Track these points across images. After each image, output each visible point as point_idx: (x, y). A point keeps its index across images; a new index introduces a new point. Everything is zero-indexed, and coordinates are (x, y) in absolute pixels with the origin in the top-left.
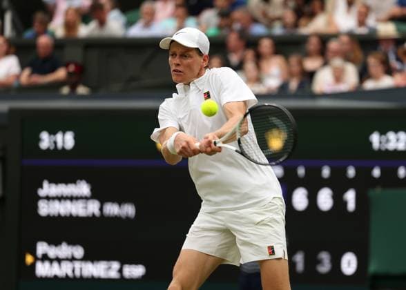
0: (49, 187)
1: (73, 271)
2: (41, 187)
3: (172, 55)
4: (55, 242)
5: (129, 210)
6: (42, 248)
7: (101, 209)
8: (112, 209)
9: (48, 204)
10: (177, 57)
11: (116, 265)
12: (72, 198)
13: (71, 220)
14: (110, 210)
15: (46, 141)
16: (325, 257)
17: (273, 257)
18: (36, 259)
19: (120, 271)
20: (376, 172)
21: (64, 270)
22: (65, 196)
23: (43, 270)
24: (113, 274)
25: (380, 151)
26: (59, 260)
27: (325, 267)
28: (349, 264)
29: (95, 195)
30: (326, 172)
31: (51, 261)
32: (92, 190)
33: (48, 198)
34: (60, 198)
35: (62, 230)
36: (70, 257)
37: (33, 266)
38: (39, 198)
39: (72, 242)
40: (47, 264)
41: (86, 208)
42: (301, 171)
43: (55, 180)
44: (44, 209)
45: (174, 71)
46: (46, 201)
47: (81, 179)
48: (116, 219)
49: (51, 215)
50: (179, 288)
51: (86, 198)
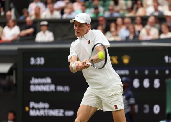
0: (35, 80)
1: (45, 113)
2: (31, 80)
3: (75, 25)
4: (37, 102)
5: (67, 89)
6: (32, 104)
7: (56, 88)
8: (60, 88)
9: (34, 87)
10: (78, 26)
11: (62, 111)
12: (44, 84)
13: (43, 93)
14: (59, 89)
15: (33, 61)
16: (147, 107)
17: (117, 110)
18: (30, 109)
19: (64, 113)
20: (167, 72)
21: (41, 113)
22: (41, 83)
23: (32, 113)
24: (61, 114)
25: (168, 63)
26: (39, 109)
27: (147, 111)
28: (157, 109)
29: (53, 83)
30: (147, 72)
31: (36, 109)
32: (52, 81)
33: (34, 84)
34: (39, 84)
35: (40, 97)
36: (43, 108)
37: (29, 112)
38: (30, 84)
39: (44, 102)
40: (34, 111)
41: (49, 88)
42: (136, 72)
43: (37, 77)
44: (33, 88)
45: (76, 32)
46: (33, 85)
47: (47, 76)
48: (62, 92)
49: (36, 91)
50: (79, 121)
51: (49, 84)
